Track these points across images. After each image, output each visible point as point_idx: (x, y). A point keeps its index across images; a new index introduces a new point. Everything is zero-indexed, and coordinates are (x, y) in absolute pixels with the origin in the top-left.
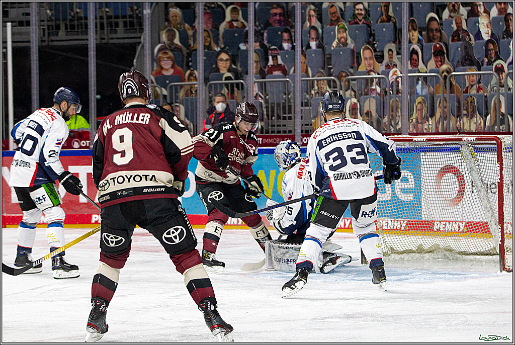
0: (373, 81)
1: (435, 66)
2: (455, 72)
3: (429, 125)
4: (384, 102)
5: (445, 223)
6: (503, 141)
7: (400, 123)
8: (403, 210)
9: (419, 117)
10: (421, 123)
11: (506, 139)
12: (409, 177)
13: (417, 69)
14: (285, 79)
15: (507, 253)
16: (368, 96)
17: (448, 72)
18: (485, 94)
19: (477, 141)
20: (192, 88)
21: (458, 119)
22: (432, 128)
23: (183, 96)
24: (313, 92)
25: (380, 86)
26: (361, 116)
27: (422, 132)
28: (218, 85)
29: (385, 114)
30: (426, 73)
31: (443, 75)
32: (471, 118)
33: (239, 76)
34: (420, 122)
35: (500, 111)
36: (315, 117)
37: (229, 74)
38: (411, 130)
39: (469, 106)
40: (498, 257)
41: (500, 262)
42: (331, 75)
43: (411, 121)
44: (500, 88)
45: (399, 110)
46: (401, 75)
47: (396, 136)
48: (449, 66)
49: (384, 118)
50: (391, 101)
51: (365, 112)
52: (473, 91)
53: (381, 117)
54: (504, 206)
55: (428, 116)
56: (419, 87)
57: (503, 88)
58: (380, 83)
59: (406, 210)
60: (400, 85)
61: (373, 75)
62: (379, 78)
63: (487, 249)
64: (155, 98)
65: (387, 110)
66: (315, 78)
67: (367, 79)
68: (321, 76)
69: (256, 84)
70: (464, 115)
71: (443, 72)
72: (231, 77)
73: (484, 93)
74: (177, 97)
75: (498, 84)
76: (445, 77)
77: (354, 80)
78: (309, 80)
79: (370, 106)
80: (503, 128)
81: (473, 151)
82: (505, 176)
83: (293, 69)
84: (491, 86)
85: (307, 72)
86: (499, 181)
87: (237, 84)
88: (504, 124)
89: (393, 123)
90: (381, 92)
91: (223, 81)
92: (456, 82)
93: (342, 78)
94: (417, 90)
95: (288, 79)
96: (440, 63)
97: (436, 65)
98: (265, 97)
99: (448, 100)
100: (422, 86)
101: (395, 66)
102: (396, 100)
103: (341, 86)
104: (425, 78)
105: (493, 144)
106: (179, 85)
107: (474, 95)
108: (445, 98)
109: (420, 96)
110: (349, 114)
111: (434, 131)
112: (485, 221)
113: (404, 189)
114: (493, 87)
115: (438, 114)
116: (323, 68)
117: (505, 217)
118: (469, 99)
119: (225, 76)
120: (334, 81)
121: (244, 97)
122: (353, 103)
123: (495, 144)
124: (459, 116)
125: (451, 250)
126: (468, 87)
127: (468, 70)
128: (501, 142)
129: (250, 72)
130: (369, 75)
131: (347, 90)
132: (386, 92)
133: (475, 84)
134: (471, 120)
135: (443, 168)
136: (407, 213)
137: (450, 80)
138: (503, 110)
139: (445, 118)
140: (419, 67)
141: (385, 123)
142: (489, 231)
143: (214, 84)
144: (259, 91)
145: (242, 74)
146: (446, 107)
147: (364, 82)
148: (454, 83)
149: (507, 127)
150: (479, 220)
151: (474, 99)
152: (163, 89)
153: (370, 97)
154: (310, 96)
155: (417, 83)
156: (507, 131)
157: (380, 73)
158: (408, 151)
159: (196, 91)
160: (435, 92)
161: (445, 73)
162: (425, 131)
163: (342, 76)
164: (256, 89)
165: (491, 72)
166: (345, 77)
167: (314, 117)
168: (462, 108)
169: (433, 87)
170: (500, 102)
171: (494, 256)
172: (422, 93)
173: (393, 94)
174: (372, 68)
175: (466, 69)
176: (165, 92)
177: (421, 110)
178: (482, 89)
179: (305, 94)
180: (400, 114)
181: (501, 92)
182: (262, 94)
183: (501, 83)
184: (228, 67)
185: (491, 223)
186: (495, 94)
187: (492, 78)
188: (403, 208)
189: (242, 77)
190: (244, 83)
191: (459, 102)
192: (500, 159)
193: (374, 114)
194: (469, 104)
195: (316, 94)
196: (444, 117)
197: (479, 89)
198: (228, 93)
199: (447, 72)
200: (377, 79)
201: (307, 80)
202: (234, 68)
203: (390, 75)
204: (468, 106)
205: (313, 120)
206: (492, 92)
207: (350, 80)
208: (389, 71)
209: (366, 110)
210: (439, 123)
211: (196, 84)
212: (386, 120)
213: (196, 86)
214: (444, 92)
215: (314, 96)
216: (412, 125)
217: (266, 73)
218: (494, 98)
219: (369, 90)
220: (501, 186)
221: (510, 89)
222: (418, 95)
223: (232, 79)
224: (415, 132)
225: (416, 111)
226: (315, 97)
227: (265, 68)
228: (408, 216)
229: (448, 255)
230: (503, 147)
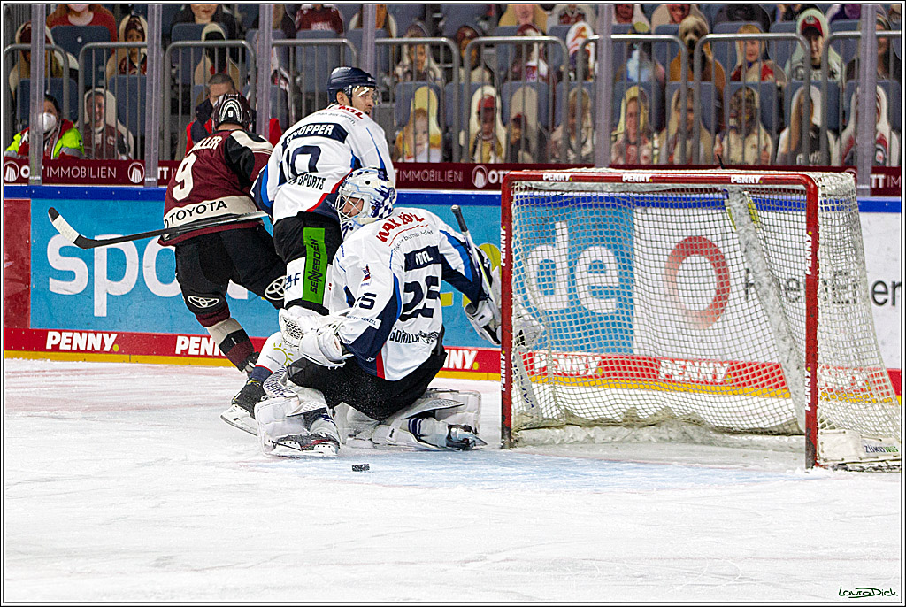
0: (532, 50)
1: (669, 19)
2: (712, 33)
3: (654, 148)
4: (554, 97)
5: (683, 363)
6: (819, 184)
7: (589, 143)
8: (597, 332)
9: (632, 131)
10: (635, 144)
11: (827, 180)
12: (606, 260)
13: (628, 24)
14: (339, 41)
15: (823, 430)
16: (521, 82)
17: (699, 32)
18: (778, 84)
19: (764, 183)
20: (132, 55)
21: (718, 137)
22: (658, 155)
23: (111, 74)
24: (399, 70)
25: (546, 61)
26: (504, 124)
27: (636, 163)
28: (192, 49)
29: (558, 121)
30: (649, 33)
31: (688, 38)
32: (747, 135)
33: (237, 31)
34: (633, 140)
35: (810, 121)
36: (404, 126)
37: (216, 27)
38: (613, 157)
39: (743, 108)
40: (803, 439)
41: (807, 450)
42: (438, 34)
43: (613, 139)
44: (812, 71)
45: (589, 115)
46: (596, 37)
47: (584, 169)
48: (700, 20)
49: (554, 130)
50: (571, 94)
51: (513, 115)
52: (753, 77)
53: (547, 128)
54: (818, 328)
55: (652, 128)
56: (632, 65)
57: (818, 72)
58: (546, 54)
59: (603, 331)
60: (592, 59)
61: (533, 36)
62: (546, 43)
63: (779, 423)
64: (52, 75)
65: (562, 113)
66: (405, 39)
67: (518, 45)
68: (419, 37)
69: (275, 48)
70: (732, 127)
71: (686, 34)
72: (219, 33)
73: (776, 80)
74: (101, 75)
75: (807, 63)
76: (691, 44)
77: (490, 45)
78: (392, 44)
79: (524, 104)
80: (816, 157)
81: (754, 206)
82: (822, 263)
83: (356, 18)
84: (791, 65)
85: (386, 26)
86: (809, 273)
87: (234, 50)
88: (818, 150)
89: (573, 142)
90: (548, 73)
91: (203, 42)
92: (716, 57)
93: (465, 42)
94: (627, 71)
95: (345, 41)
96: (679, 13)
97: (672, 17)
98: (294, 78)
99: (696, 96)
100: (640, 61)
101: (582, 16)
102: (583, 94)
103: (461, 59)
104: (647, 46)
105: (798, 191)
106: (107, 48)
107: (752, 85)
108: (689, 90)
109: (635, 84)
110: (479, 119)
111: (663, 162)
112: (776, 361)
113: (593, 287)
114: (799, 67)
115: (673, 125)
116: (422, 19)
117: (819, 352)
118: (743, 94)
119: (206, 30)
120: (447, 47)
121: (248, 77)
122: (486, 97)
123: (802, 192)
124: (720, 129)
125: (698, 423)
126: (740, 67)
127: (742, 29)
128: (816, 188)
129: (264, 23)
130: (524, 35)
131: (474, 68)
132: (560, 75)
133: (756, 61)
134: (747, 140)
135: (681, 245)
136: (605, 338)
137: (702, 51)
138: (817, 119)
139: (689, 134)
140: (635, 21)
141: (556, 142)
142: (783, 384)
143: (184, 47)
144: (280, 65)
145: (244, 29)
146: (691, 110)
147: (511, 51)
148: (711, 57)
149: (825, 155)
150: (748, 359)
151: (753, 94)
152: (70, 56)
153: (526, 85)
154: (392, 80)
155: (630, 56)
156: (824, 164)
157: (547, 31)
158: (610, 202)
159: (144, 62)
160: (668, 77)
161: (691, 36)
162: (643, 162)
163: (464, 37)
164: (275, 62)
165: (794, 35)
166: (471, 38)
167: (401, 126)
168: (727, 112)
169: (664, 65)
170: (811, 101)
171: (794, 438)
172: (639, 77)
173: (576, 78)
174: (529, 21)
175: (738, 27)
176: (74, 63)
177: (636, 115)
178: (771, 72)
179: (382, 74)
180: (589, 123)
181: (813, 79)
182: (288, 71)
183: (813, 59)
184: (213, 12)
185: (787, 365)
186: (802, 84)
187: (795, 47)
188: (596, 326)
189: (245, 33)
190: (249, 48)
191: (720, 99)
192: (812, 225)
193: (532, 122)
194: (743, 104)
195: (405, 74)
196: (687, 132)
197: (765, 72)
198: (212, 69)
199: (697, 33)
200: (542, 45)
201: (387, 45)
202: (225, 14)
203: (571, 36)
204: (740, 108)
205: (397, 133)
206: (794, 80)
207: (482, 47)
208: (569, 28)
209: (515, 110)
210: (675, 144)
211: (145, 47)
212: (558, 135)
213: (143, 50)
214: (689, 78)
215: (401, 79)
216: (617, 147)
217: (296, 27)
218: (799, 91)
219: (524, 68)
220: (812, 284)
221: (833, 74)
222: (630, 83)
223: (222, 38)
224: (621, 162)
225: (626, 117)
226: (404, 81)
227: (295, 15)
228: (606, 344)
229: (691, 433)
230: (819, 199)
